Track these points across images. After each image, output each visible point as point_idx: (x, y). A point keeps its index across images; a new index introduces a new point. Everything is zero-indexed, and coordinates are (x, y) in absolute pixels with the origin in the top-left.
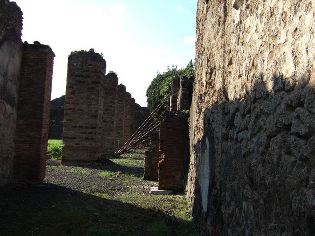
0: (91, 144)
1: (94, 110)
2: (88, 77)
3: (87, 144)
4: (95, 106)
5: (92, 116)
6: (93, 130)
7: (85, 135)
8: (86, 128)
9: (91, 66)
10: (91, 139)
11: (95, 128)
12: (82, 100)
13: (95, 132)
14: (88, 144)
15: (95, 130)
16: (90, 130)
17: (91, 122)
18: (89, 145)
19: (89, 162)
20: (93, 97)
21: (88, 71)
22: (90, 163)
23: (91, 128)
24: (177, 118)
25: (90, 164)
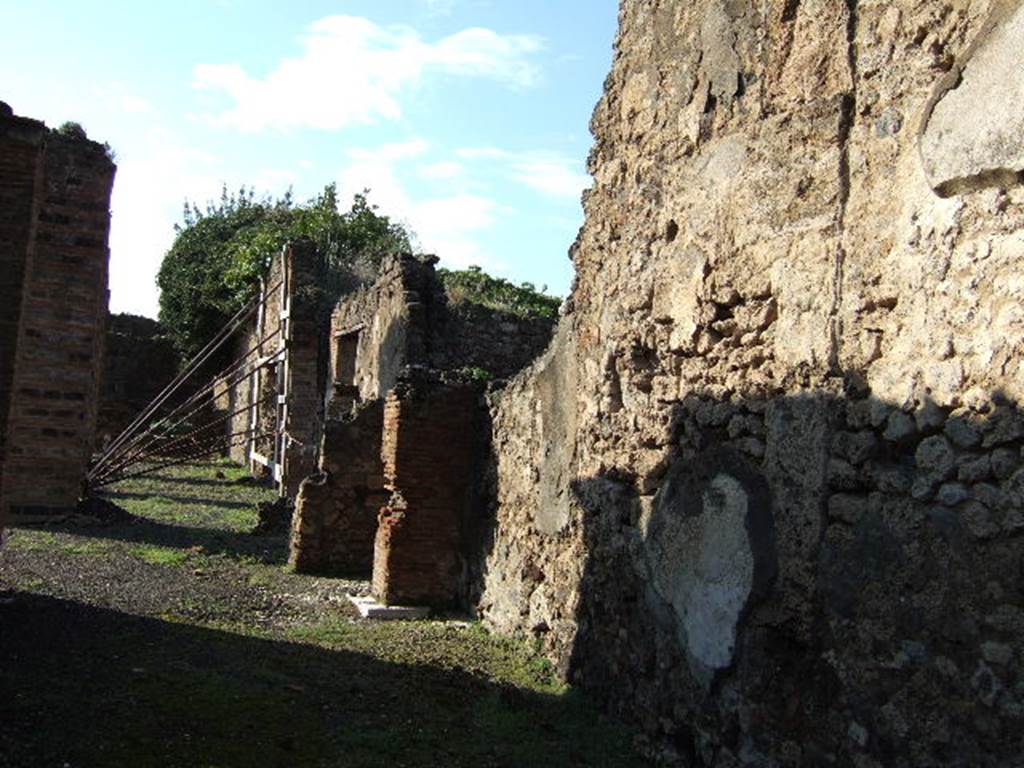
0: (63, 452)
1: (82, 334)
2: (66, 221)
3: (50, 450)
4: (84, 322)
5: (72, 357)
6: (72, 404)
7: (46, 418)
8: (50, 395)
9: (75, 186)
10: (66, 434)
11: (80, 397)
12: (40, 299)
13: (79, 411)
14: (55, 452)
15: (79, 403)
16: (61, 404)
17: (66, 378)
18: (59, 456)
19: (58, 511)
20: (78, 291)
21: (62, 202)
22: (63, 517)
23: (68, 397)
24: (449, 390)
25: (64, 521)
